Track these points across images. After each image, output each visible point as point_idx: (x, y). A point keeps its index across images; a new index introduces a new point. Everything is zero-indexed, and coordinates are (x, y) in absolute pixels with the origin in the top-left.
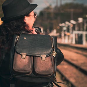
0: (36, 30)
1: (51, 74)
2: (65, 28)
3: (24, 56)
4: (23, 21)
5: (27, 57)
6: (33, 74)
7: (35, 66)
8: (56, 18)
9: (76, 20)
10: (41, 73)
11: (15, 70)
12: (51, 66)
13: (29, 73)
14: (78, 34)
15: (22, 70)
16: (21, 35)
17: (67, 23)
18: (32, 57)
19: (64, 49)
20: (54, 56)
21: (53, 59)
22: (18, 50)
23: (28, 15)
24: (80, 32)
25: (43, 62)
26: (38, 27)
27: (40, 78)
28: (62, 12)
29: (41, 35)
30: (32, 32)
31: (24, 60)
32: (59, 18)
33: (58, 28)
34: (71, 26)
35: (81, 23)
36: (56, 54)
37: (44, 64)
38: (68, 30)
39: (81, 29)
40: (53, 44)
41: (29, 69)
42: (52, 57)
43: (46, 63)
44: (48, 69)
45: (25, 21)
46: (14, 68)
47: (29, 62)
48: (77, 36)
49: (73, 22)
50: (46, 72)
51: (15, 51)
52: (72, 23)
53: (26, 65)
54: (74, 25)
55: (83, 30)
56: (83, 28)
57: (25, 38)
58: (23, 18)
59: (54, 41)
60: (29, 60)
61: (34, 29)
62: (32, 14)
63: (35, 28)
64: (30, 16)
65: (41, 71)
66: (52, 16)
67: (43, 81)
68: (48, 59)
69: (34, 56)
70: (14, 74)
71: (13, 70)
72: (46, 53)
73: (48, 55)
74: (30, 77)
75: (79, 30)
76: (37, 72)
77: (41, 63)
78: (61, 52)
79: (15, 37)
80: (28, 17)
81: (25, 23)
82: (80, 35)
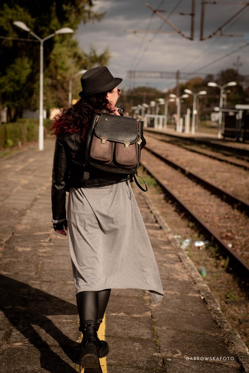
0: (119, 110)
1: (134, 166)
2: (137, 112)
3: (104, 141)
4: (106, 98)
5: (108, 142)
6: (113, 164)
7: (116, 154)
8: (128, 101)
9: (148, 103)
10: (122, 163)
11: (93, 157)
12: (135, 156)
13: (108, 162)
14: (150, 118)
15: (100, 158)
16: (102, 115)
17: (140, 106)
18: (114, 143)
19: (149, 136)
20: (139, 144)
21: (137, 148)
22: (97, 133)
23: (111, 91)
24: (152, 116)
25: (126, 150)
26: (121, 107)
27: (120, 169)
28: (135, 95)
29: (125, 117)
30: (114, 112)
31: (104, 146)
32: (131, 101)
33: (131, 111)
34: (143, 109)
35: (153, 107)
36: (141, 141)
37: (127, 153)
38: (140, 114)
39: (154, 112)
40: (139, 129)
41: (109, 157)
42: (137, 145)
43: (129, 151)
44: (131, 159)
45: (108, 98)
46: (91, 154)
47: (109, 149)
48: (149, 120)
49: (145, 105)
50: (128, 162)
51: (94, 134)
52: (144, 107)
53: (105, 152)
54: (146, 109)
55: (155, 114)
56: (155, 111)
57: (107, 119)
58: (105, 94)
59: (140, 126)
60: (109, 146)
61: (117, 109)
62: (116, 90)
63: (117, 107)
64: (113, 93)
65: (122, 160)
66: (125, 99)
67: (124, 172)
68: (132, 147)
69: (115, 142)
70: (90, 162)
71: (90, 156)
72: (130, 139)
73: (133, 142)
74: (109, 166)
75: (151, 114)
76: (119, 161)
77: (124, 152)
78: (144, 138)
79: (95, 117)
80: (112, 93)
81: (107, 100)
82: (152, 119)
